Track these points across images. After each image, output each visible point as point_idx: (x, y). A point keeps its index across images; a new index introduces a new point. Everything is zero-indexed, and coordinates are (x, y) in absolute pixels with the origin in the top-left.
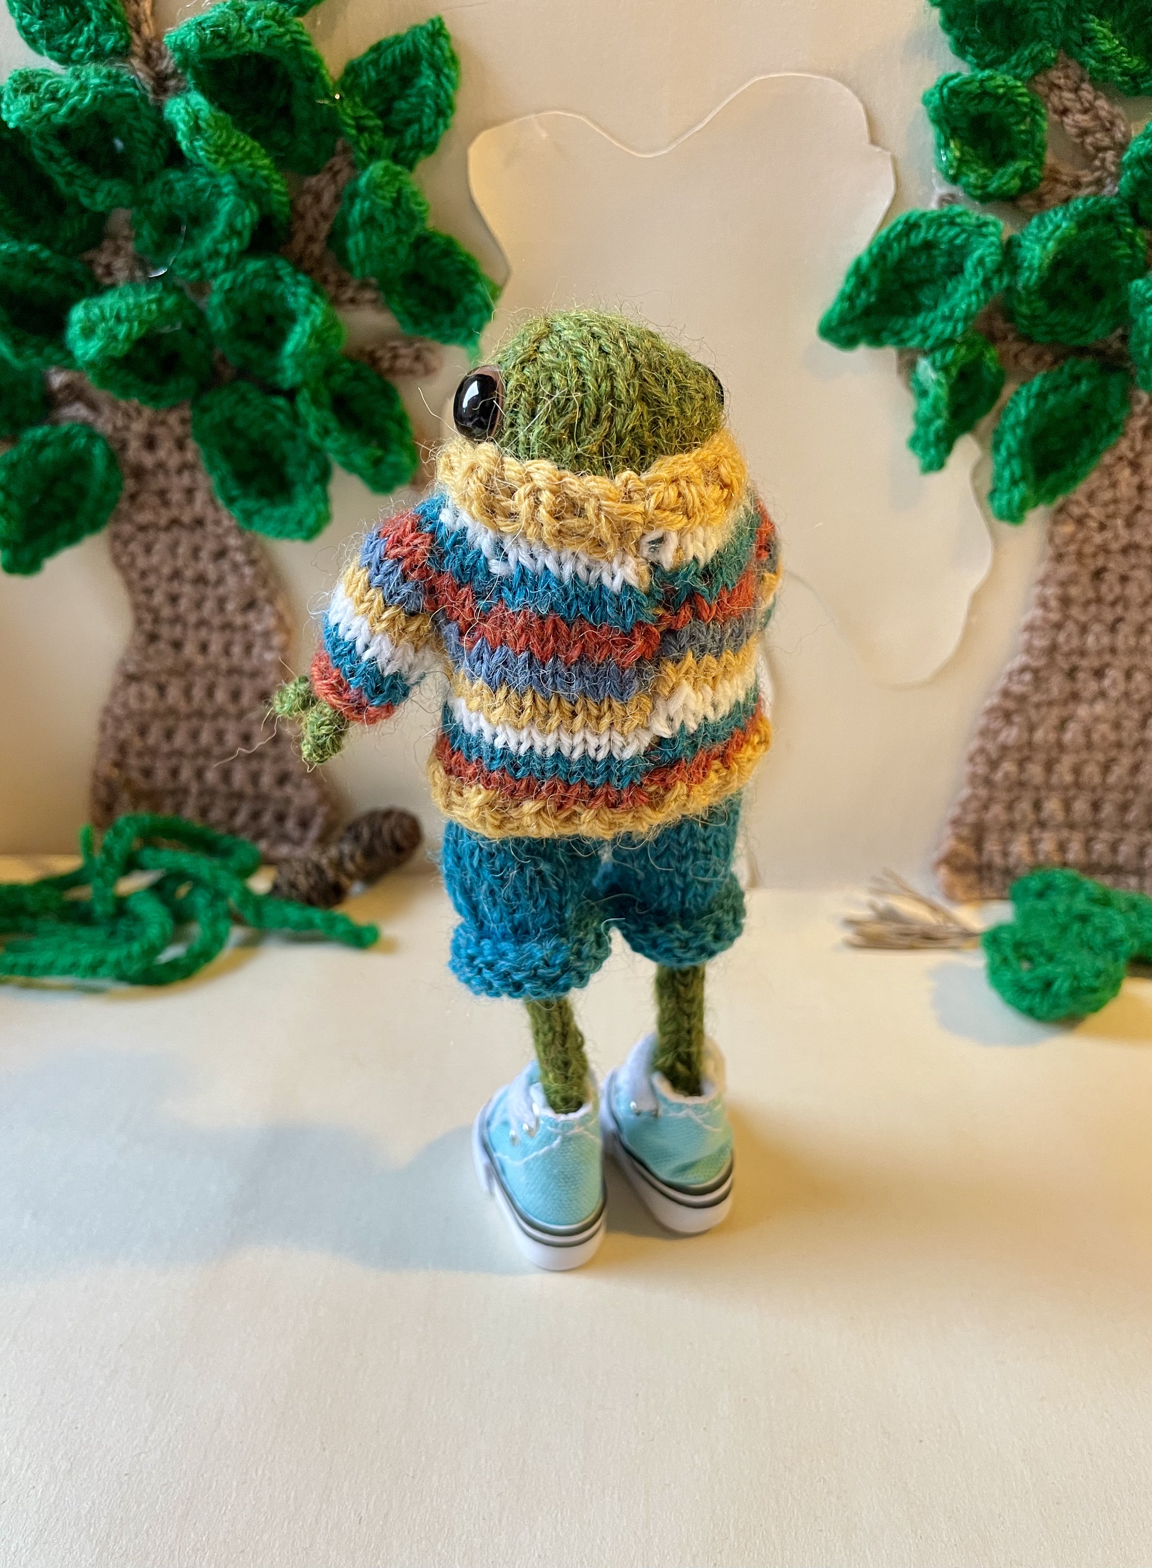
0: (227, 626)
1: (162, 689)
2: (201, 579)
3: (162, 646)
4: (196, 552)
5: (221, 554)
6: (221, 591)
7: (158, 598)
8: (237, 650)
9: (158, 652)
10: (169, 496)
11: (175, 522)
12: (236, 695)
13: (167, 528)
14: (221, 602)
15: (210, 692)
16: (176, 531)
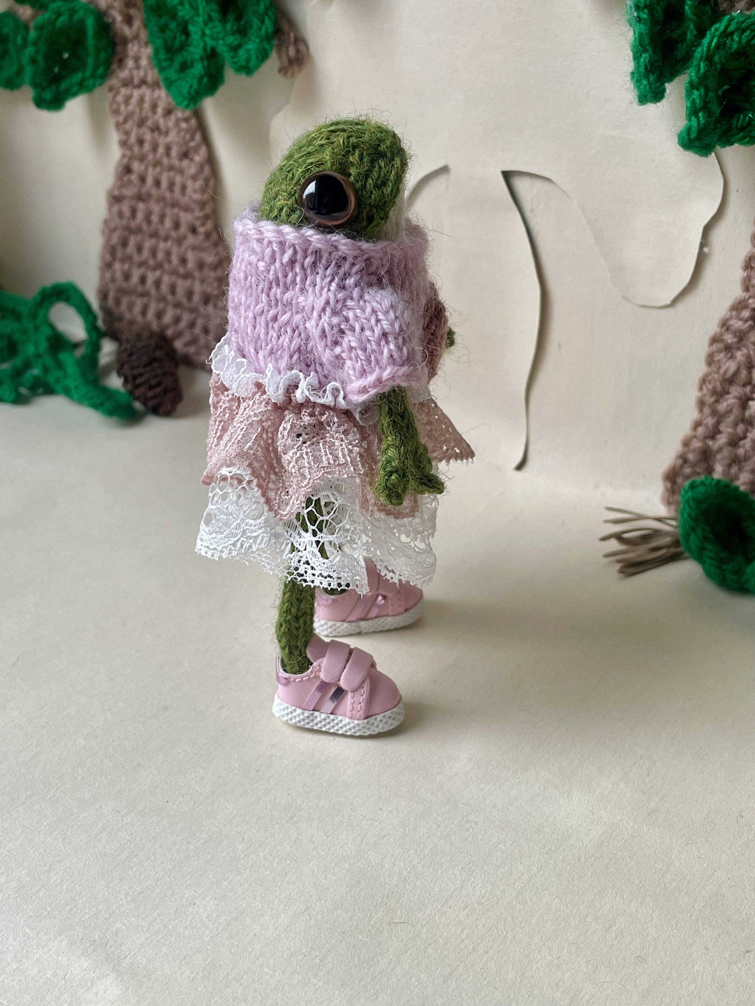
0: (171, 168)
1: (134, 212)
2: (156, 129)
3: (134, 177)
4: (154, 107)
5: (168, 112)
6: (169, 139)
7: (133, 139)
8: (177, 189)
9: (130, 182)
10: (140, 62)
11: (143, 82)
12: (177, 225)
13: (138, 86)
14: (168, 148)
15: (162, 218)
16: (144, 89)
